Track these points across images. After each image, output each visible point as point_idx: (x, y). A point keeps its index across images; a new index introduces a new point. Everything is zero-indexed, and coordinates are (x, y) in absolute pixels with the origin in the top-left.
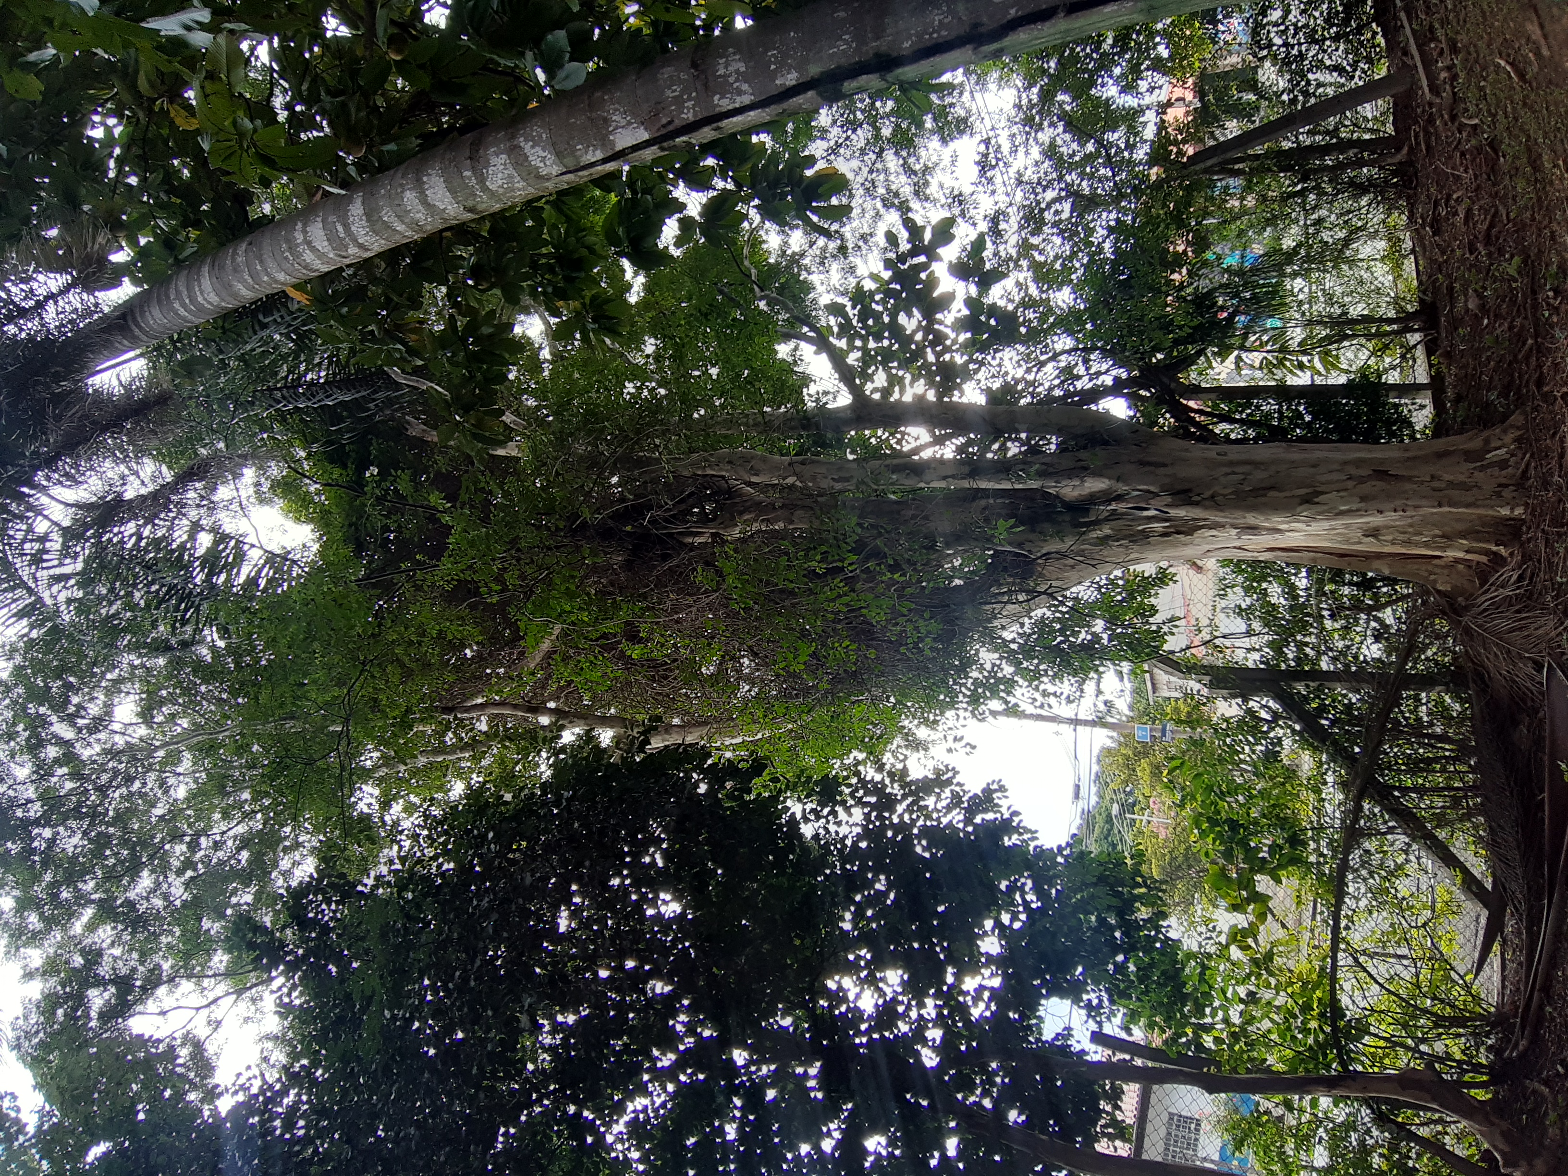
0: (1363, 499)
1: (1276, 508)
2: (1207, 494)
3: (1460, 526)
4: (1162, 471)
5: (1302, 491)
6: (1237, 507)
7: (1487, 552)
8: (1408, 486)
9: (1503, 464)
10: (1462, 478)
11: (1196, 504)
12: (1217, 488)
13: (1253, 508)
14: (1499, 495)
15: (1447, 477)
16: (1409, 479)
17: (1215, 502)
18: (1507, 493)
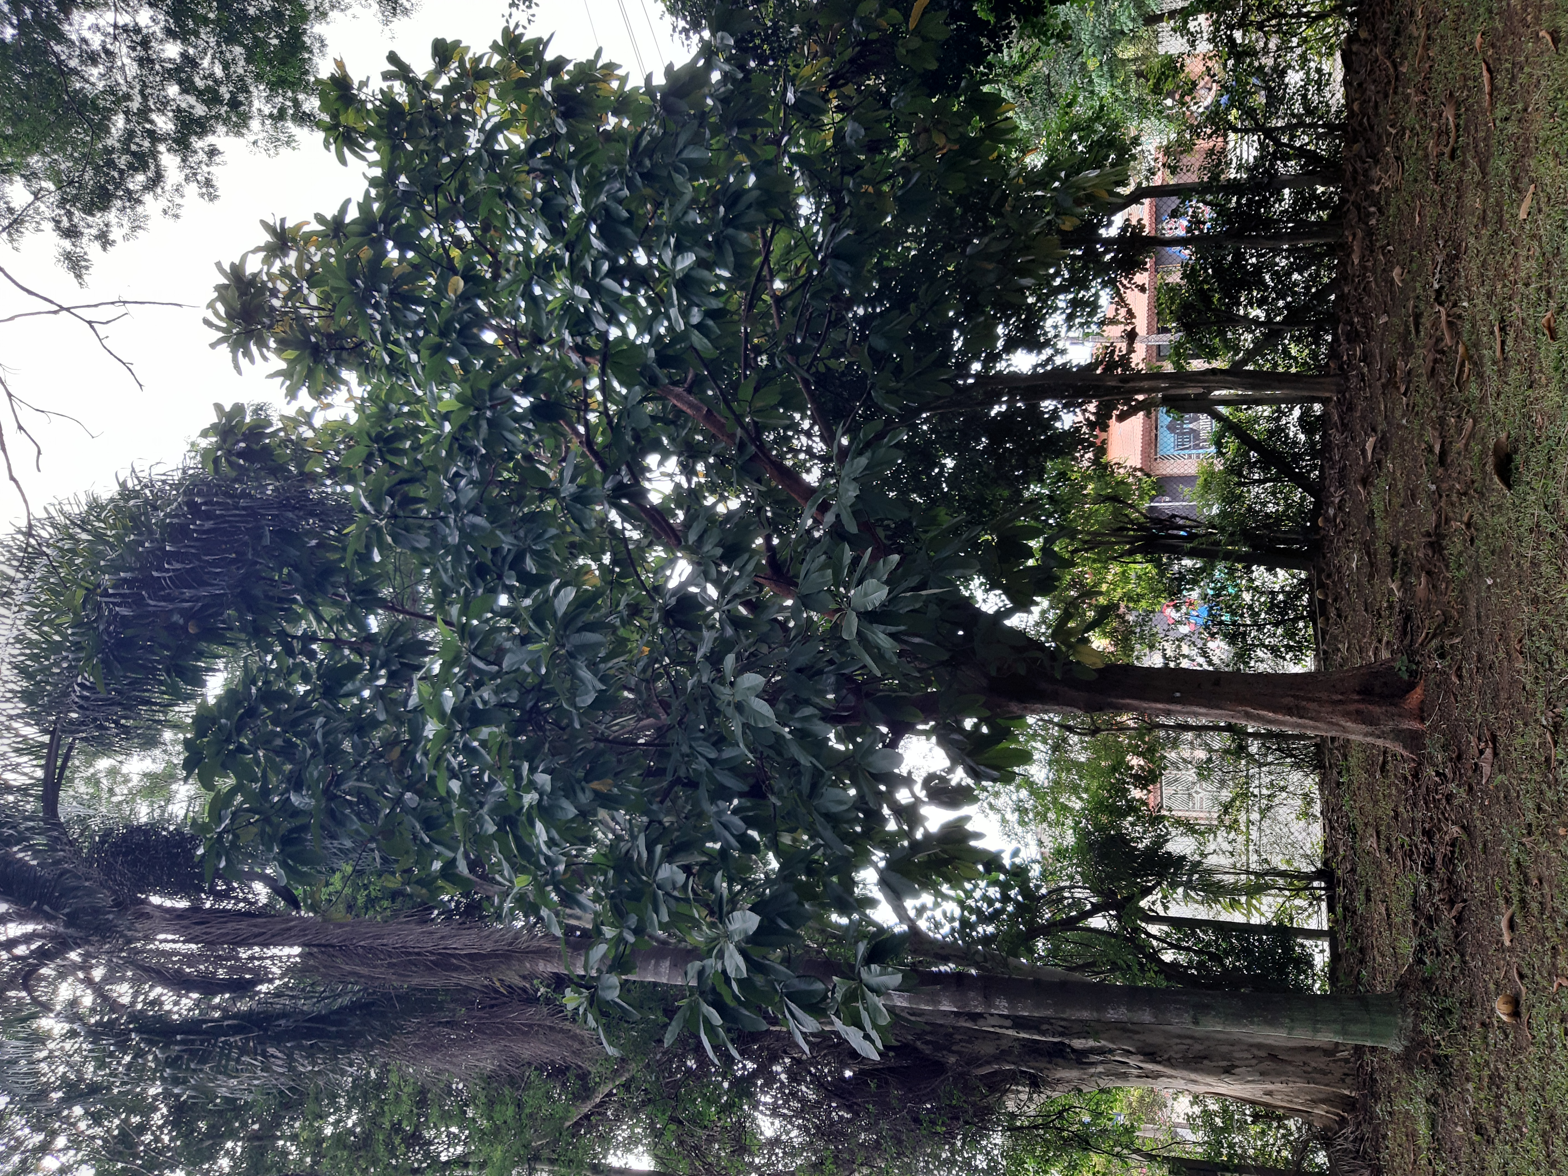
0: (1262, 1074)
1: (1209, 1072)
2: (1166, 1056)
3: (1321, 1096)
4: (1137, 1037)
5: (1224, 1063)
6: (1185, 1069)
7: (1338, 1115)
8: (1290, 1068)
9: (1346, 1061)
10: (1322, 1066)
11: (1159, 1063)
12: (1172, 1054)
13: (1195, 1070)
14: (1343, 1081)
15: (1313, 1064)
16: (1290, 1063)
17: (1169, 1062)
18: (1348, 1080)
